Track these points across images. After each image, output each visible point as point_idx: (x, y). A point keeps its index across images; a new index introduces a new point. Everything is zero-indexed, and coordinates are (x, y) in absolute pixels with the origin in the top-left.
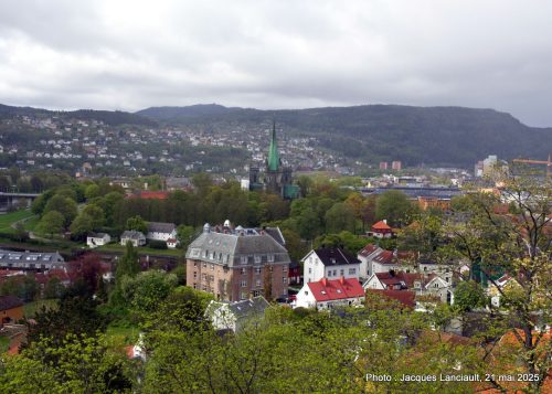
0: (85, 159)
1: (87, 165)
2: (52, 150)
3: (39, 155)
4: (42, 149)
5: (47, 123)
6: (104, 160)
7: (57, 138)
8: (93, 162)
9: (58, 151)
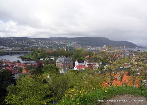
0: (39, 46)
1: (40, 47)
2: (34, 44)
3: (32, 45)
4: (33, 44)
5: (33, 40)
6: (42, 46)
7: (35, 43)
8: (41, 46)
9: (35, 45)
